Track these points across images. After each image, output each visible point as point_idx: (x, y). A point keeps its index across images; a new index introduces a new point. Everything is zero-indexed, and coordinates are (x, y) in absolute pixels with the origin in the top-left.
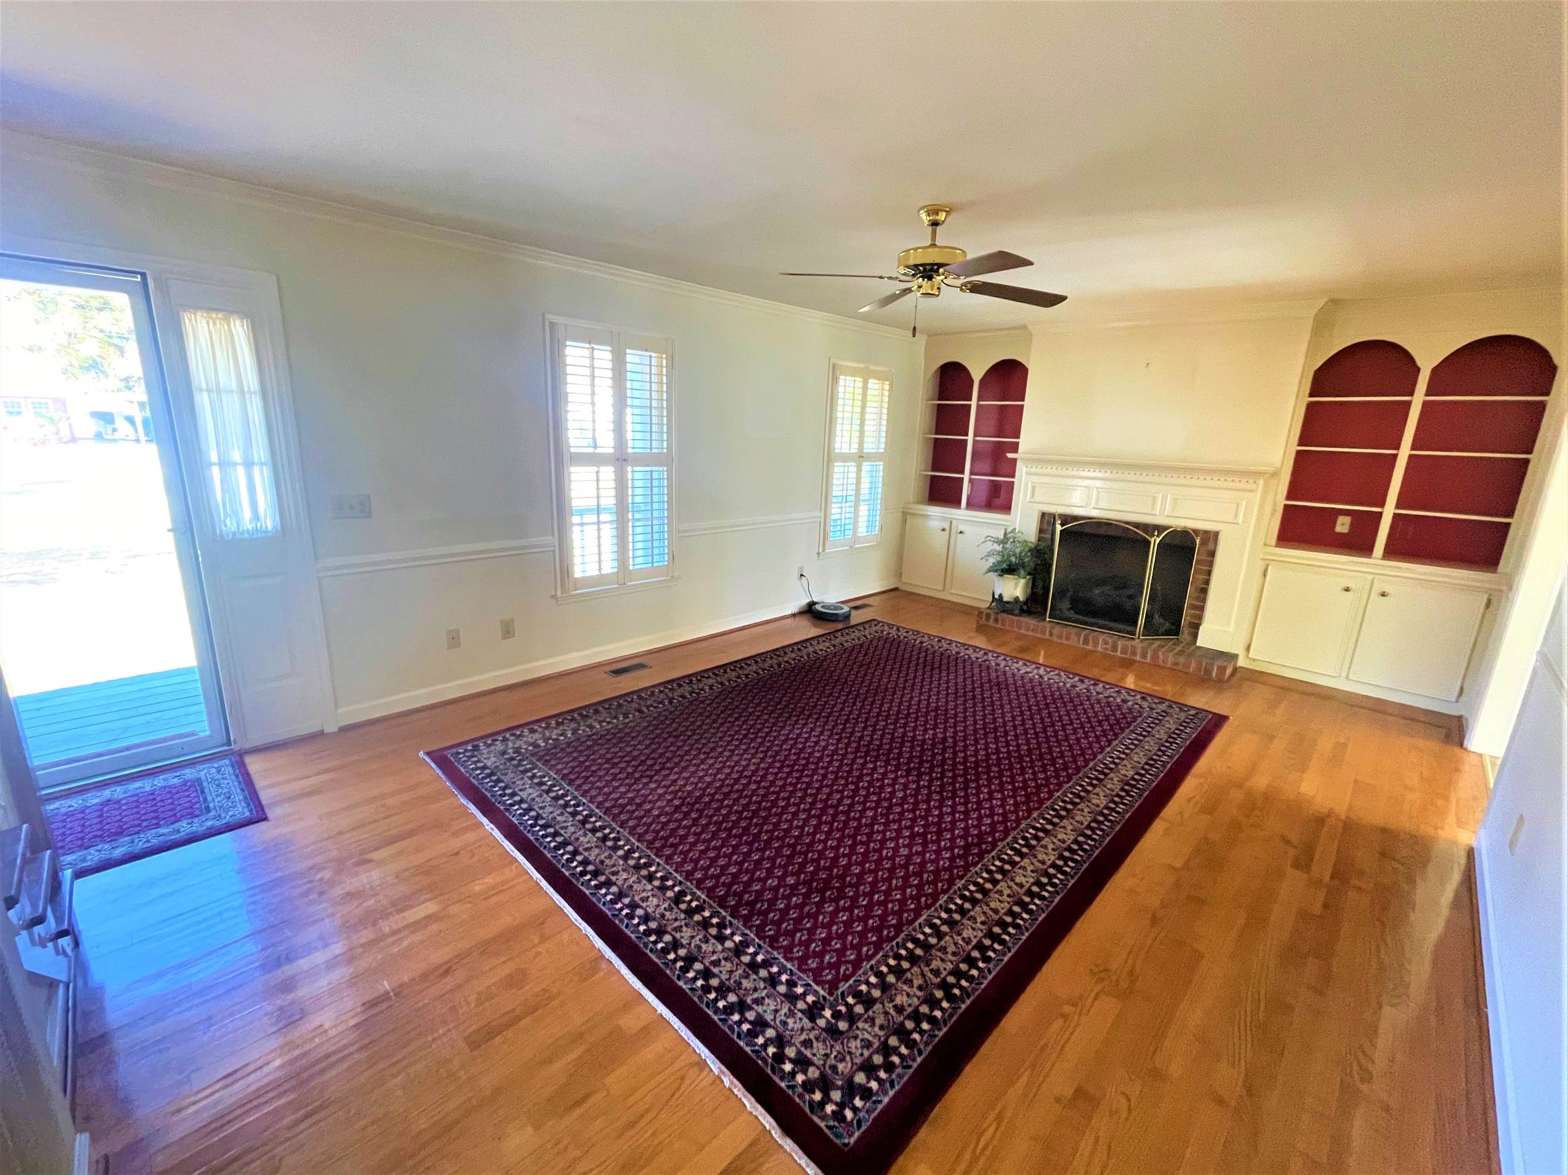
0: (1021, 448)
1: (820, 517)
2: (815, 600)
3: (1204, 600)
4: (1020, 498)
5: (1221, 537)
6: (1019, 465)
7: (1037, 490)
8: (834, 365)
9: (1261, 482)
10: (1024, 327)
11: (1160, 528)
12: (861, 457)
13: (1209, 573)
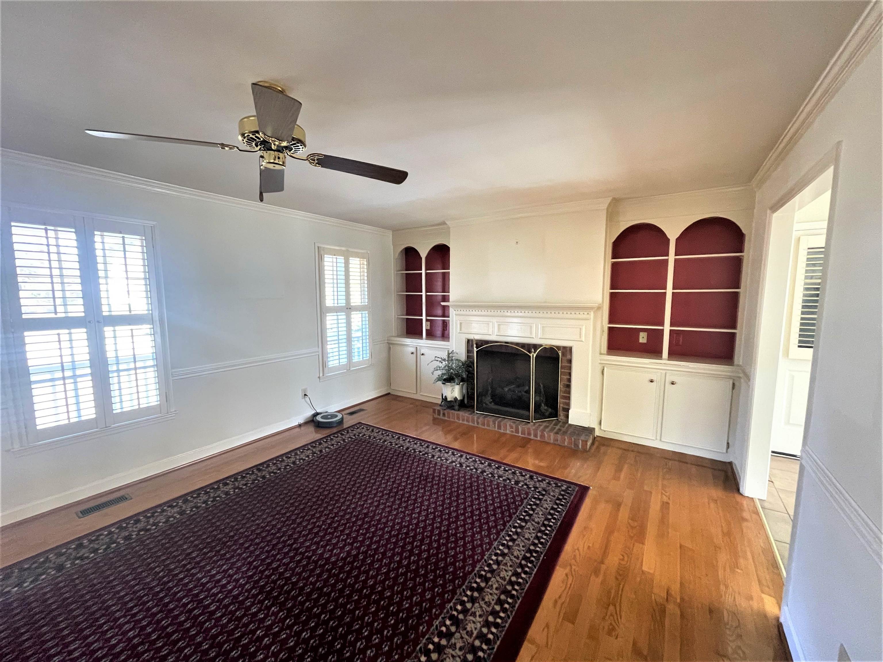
0: (451, 299)
1: (318, 352)
2: (318, 411)
3: (569, 393)
4: (453, 330)
5: (574, 350)
6: (451, 310)
7: (463, 325)
8: (318, 247)
9: (592, 314)
10: (444, 223)
11: (535, 347)
12: (348, 309)
13: (570, 374)
